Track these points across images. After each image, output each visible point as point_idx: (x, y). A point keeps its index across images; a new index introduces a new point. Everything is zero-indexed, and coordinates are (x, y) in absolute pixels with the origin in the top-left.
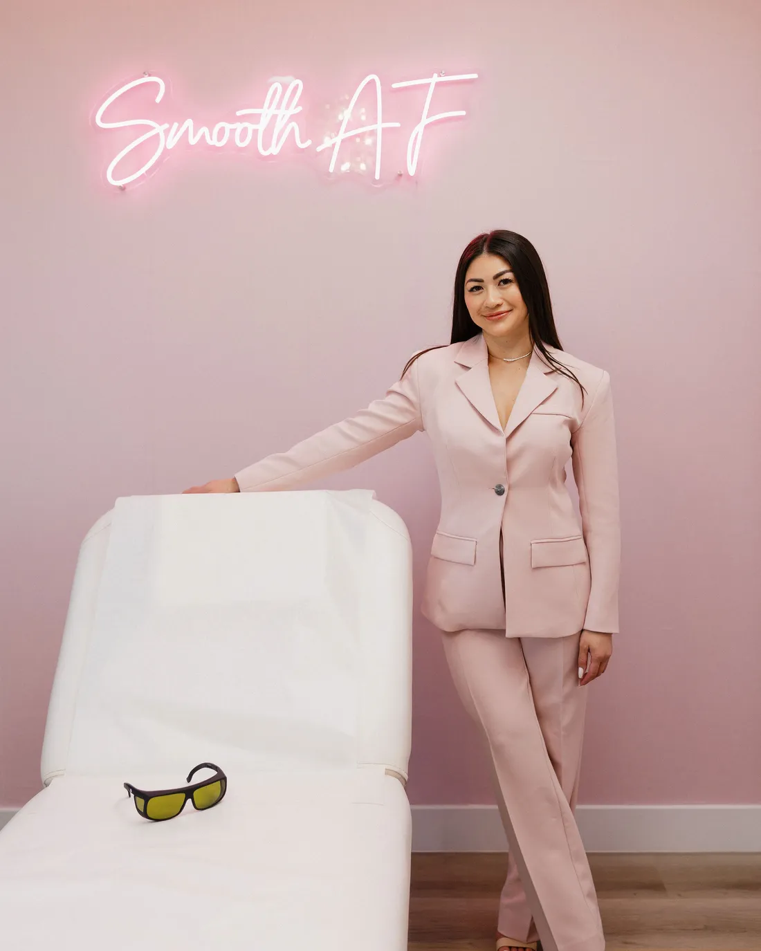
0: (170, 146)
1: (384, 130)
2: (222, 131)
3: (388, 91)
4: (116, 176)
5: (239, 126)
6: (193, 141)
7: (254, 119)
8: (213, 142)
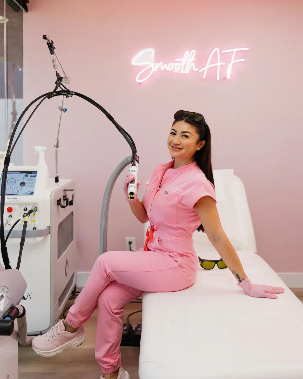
0: (155, 70)
1: (221, 65)
2: (171, 66)
3: (221, 53)
4: (139, 79)
5: (176, 64)
6: (162, 69)
7: (181, 62)
8: (168, 69)
